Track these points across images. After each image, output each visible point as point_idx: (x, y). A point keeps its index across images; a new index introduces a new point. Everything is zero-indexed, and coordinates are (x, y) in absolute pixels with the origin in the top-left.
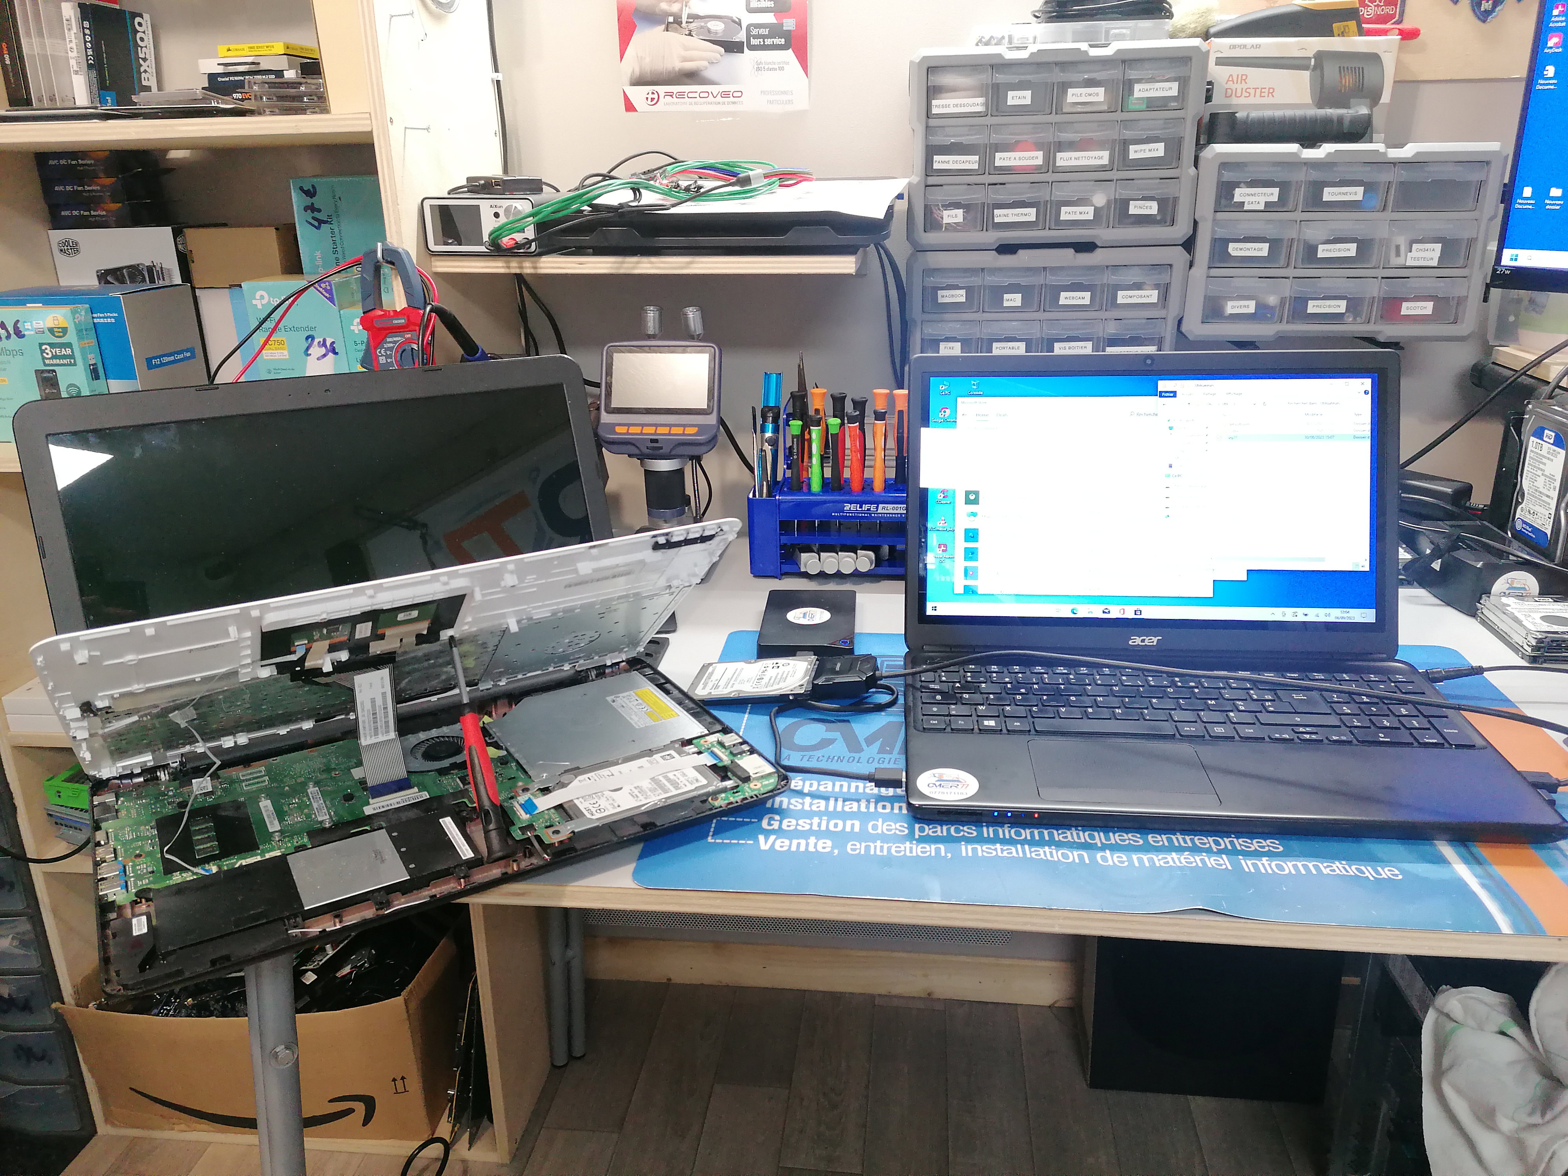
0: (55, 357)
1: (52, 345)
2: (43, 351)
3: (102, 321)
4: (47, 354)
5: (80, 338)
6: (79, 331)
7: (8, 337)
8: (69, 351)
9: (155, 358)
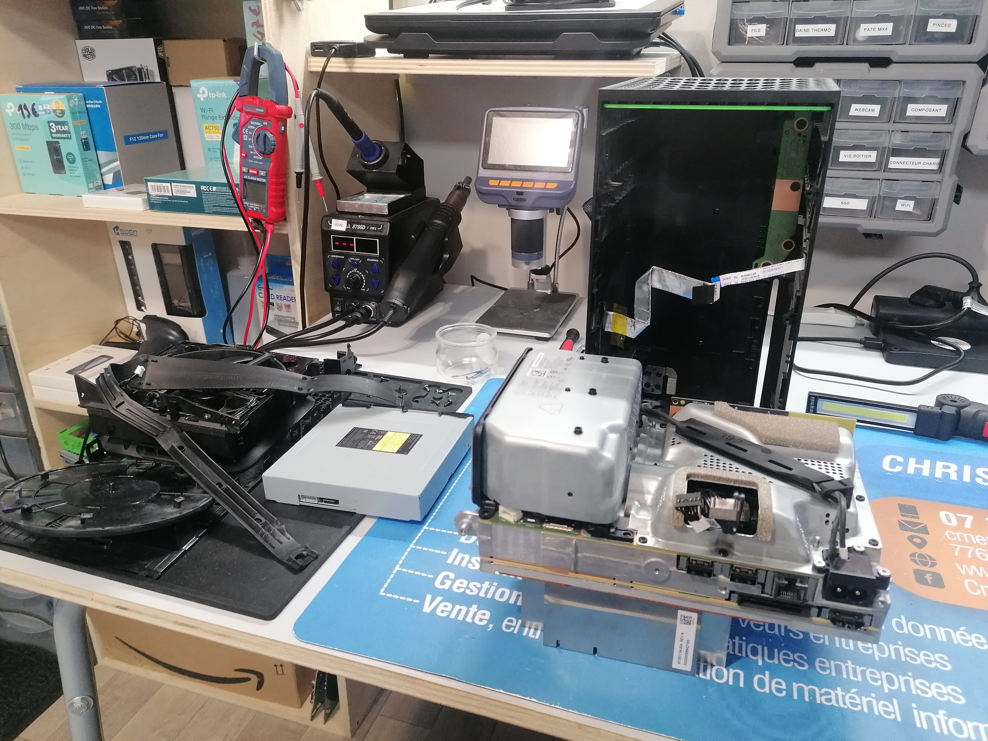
0: (58, 132)
1: (57, 123)
2: (50, 127)
3: (92, 106)
4: (53, 129)
5: (74, 118)
6: (73, 113)
7: (29, 116)
8: (66, 128)
9: (133, 136)
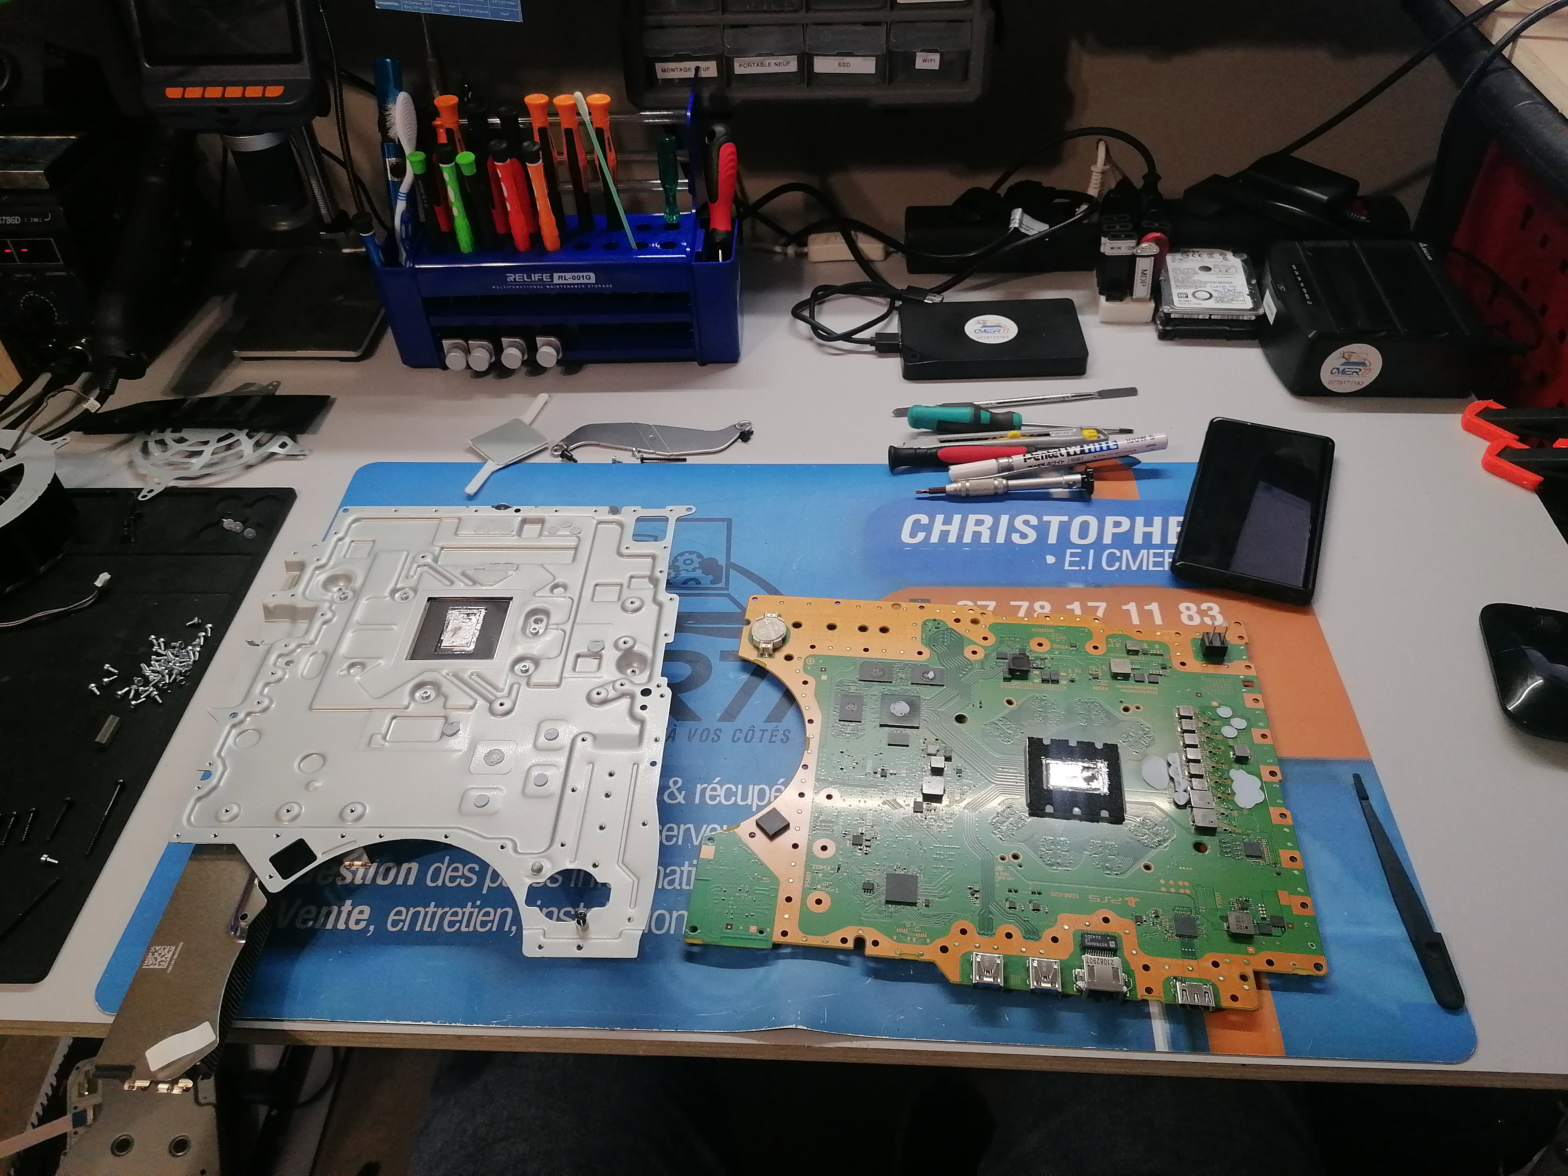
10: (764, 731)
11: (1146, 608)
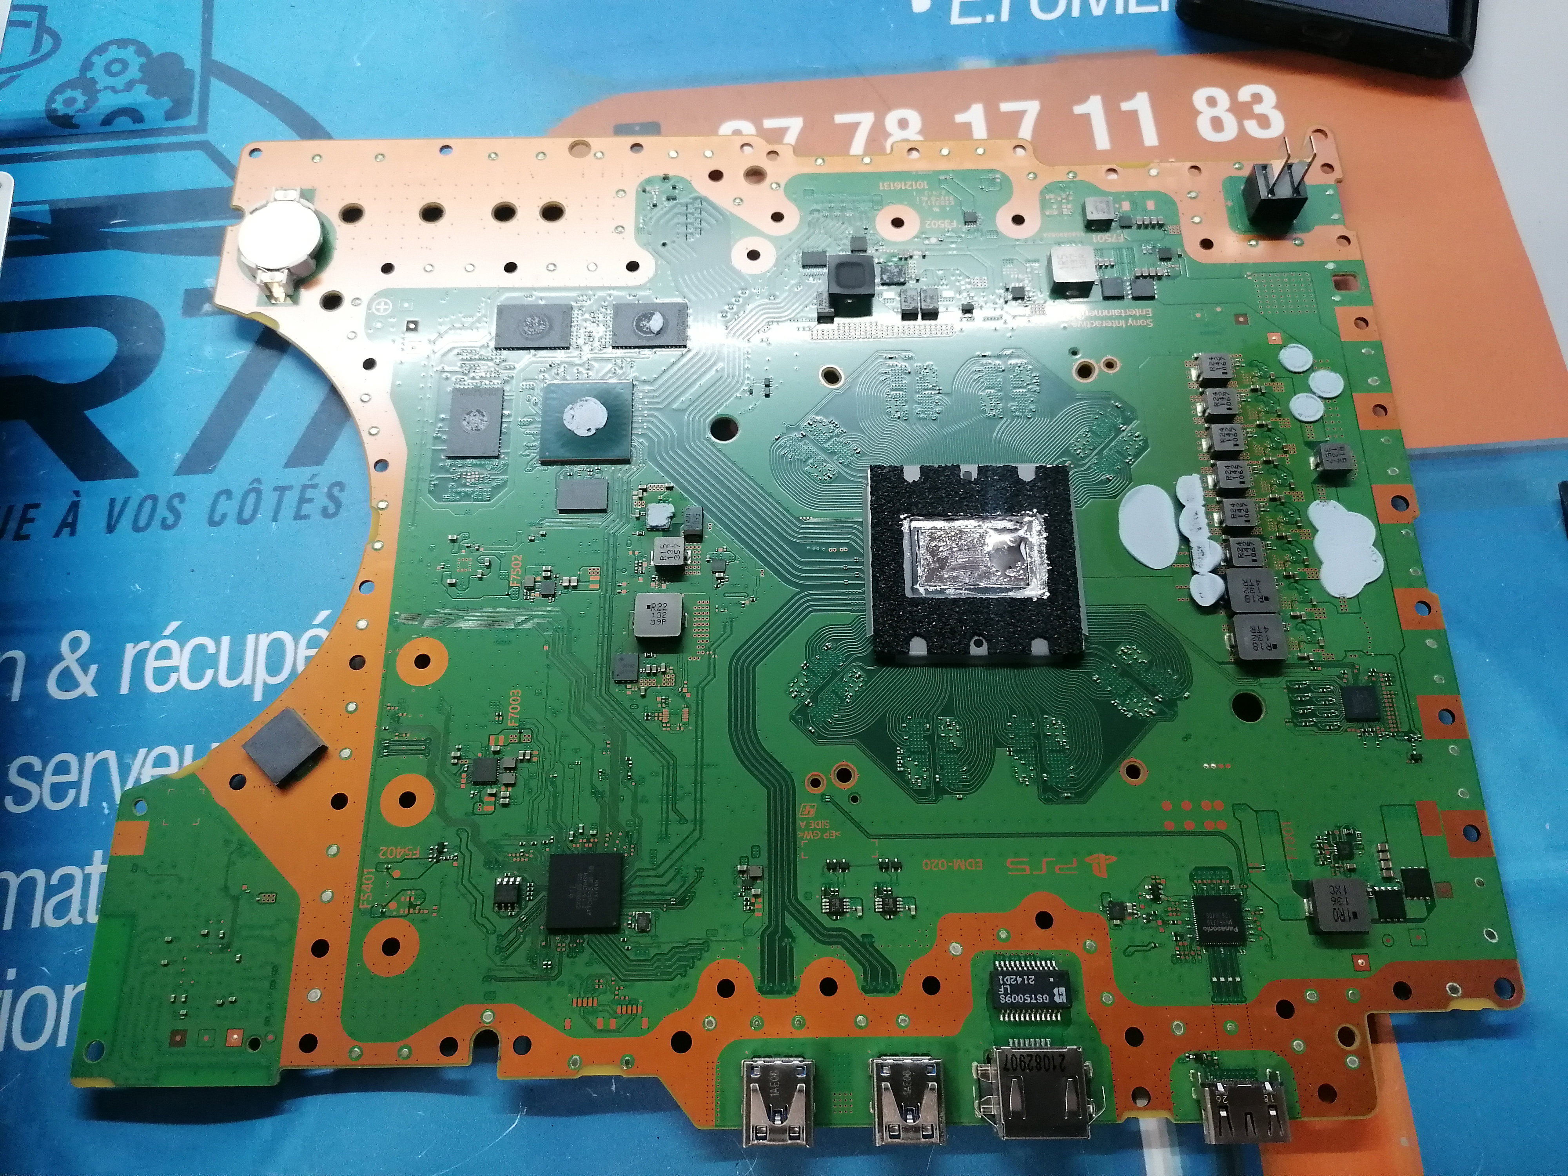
10: (281, 490)
11: (1126, 106)
